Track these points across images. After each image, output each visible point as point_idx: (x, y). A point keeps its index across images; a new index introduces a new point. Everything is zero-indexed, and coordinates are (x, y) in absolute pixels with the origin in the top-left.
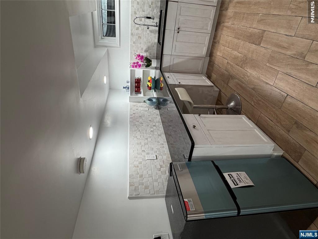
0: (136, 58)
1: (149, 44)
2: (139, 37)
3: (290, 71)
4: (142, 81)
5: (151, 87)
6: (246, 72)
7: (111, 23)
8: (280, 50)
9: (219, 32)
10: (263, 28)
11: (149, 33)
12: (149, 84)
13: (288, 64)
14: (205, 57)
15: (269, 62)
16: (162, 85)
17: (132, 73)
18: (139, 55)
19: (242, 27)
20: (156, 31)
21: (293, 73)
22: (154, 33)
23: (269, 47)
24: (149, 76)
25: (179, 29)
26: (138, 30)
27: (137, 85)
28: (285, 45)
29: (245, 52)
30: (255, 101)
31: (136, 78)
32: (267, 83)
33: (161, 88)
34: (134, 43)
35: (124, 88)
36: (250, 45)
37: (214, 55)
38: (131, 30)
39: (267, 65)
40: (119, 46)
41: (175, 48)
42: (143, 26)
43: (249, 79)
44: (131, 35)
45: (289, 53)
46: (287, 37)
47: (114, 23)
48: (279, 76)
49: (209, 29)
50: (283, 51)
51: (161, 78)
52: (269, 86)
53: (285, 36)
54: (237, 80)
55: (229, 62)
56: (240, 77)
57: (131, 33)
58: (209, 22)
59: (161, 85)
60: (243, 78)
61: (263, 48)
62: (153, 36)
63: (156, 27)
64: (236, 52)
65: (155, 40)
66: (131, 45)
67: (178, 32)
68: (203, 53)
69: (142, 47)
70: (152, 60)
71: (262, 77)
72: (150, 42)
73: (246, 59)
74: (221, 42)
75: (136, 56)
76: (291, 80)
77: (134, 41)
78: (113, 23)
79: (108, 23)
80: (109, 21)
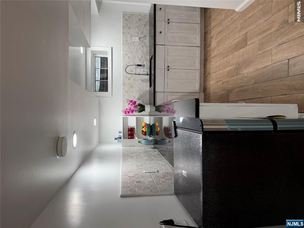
0: (129, 104)
1: (142, 93)
2: (131, 86)
3: (281, 41)
4: (136, 129)
5: (146, 132)
6: (243, 75)
7: (103, 79)
8: (265, 34)
9: (208, 66)
10: (244, 32)
11: (140, 83)
12: (144, 129)
13: (277, 37)
14: (199, 92)
15: (259, 50)
16: (158, 129)
17: (125, 121)
18: (132, 101)
19: (227, 46)
20: (147, 80)
21: (284, 39)
22: (146, 82)
23: (254, 40)
24: (143, 122)
25: (168, 67)
26: (129, 80)
27: (131, 133)
28: (268, 27)
29: (236, 60)
30: (261, 91)
31: (129, 127)
32: (265, 67)
33: (157, 132)
34: (126, 92)
35: (116, 139)
36: (238, 52)
37: (208, 87)
38: (123, 81)
39: (259, 53)
40: (111, 96)
41: (167, 85)
42: (134, 76)
43: (247, 79)
44: (123, 85)
45: (273, 30)
46: (267, 21)
47: (107, 79)
48: (274, 52)
49: (197, 66)
50: (268, 33)
51: (156, 123)
52: (269, 67)
53: (265, 22)
54: (237, 90)
55: (224, 81)
56: (239, 84)
57: (123, 83)
58: (196, 60)
59: (156, 129)
60: (242, 82)
61: (251, 45)
62: (145, 84)
63: (147, 76)
64: (228, 68)
65: (147, 88)
66: (123, 94)
67: (168, 70)
68: (197, 89)
69: (134, 96)
70: (145, 105)
71: (259, 66)
72: (142, 90)
73: (239, 65)
74: (211, 72)
75: (129, 102)
76: (285, 46)
77: (126, 90)
78: (105, 79)
79: (100, 79)
80: (102, 78)
